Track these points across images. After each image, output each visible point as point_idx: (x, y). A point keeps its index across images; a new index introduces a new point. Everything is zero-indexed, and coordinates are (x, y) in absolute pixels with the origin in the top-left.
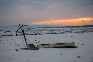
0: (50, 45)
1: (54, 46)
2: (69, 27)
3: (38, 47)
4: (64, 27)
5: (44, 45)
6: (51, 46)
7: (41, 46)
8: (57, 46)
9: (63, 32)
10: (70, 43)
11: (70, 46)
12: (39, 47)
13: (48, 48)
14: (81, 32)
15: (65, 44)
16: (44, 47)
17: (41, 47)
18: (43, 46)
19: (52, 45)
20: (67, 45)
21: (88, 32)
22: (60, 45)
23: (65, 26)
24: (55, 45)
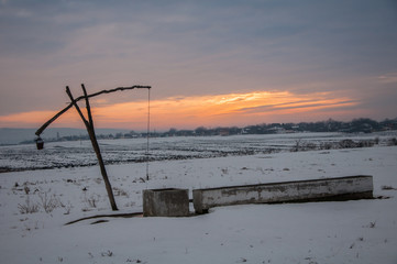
0: (260, 190)
1: (279, 194)
2: (189, 133)
3: (205, 201)
4: (164, 135)
5: (233, 190)
6: (266, 195)
7: (219, 193)
8: (292, 192)
9: (176, 153)
10: (349, 179)
11: (348, 194)
12: (210, 202)
13: (252, 206)
14: (264, 152)
15: (326, 181)
16: (232, 198)
17: (218, 202)
18: (230, 193)
19: (270, 190)
20: (336, 189)
21: (291, 151)
22: (304, 187)
23: (168, 130)
24: (282, 189)
